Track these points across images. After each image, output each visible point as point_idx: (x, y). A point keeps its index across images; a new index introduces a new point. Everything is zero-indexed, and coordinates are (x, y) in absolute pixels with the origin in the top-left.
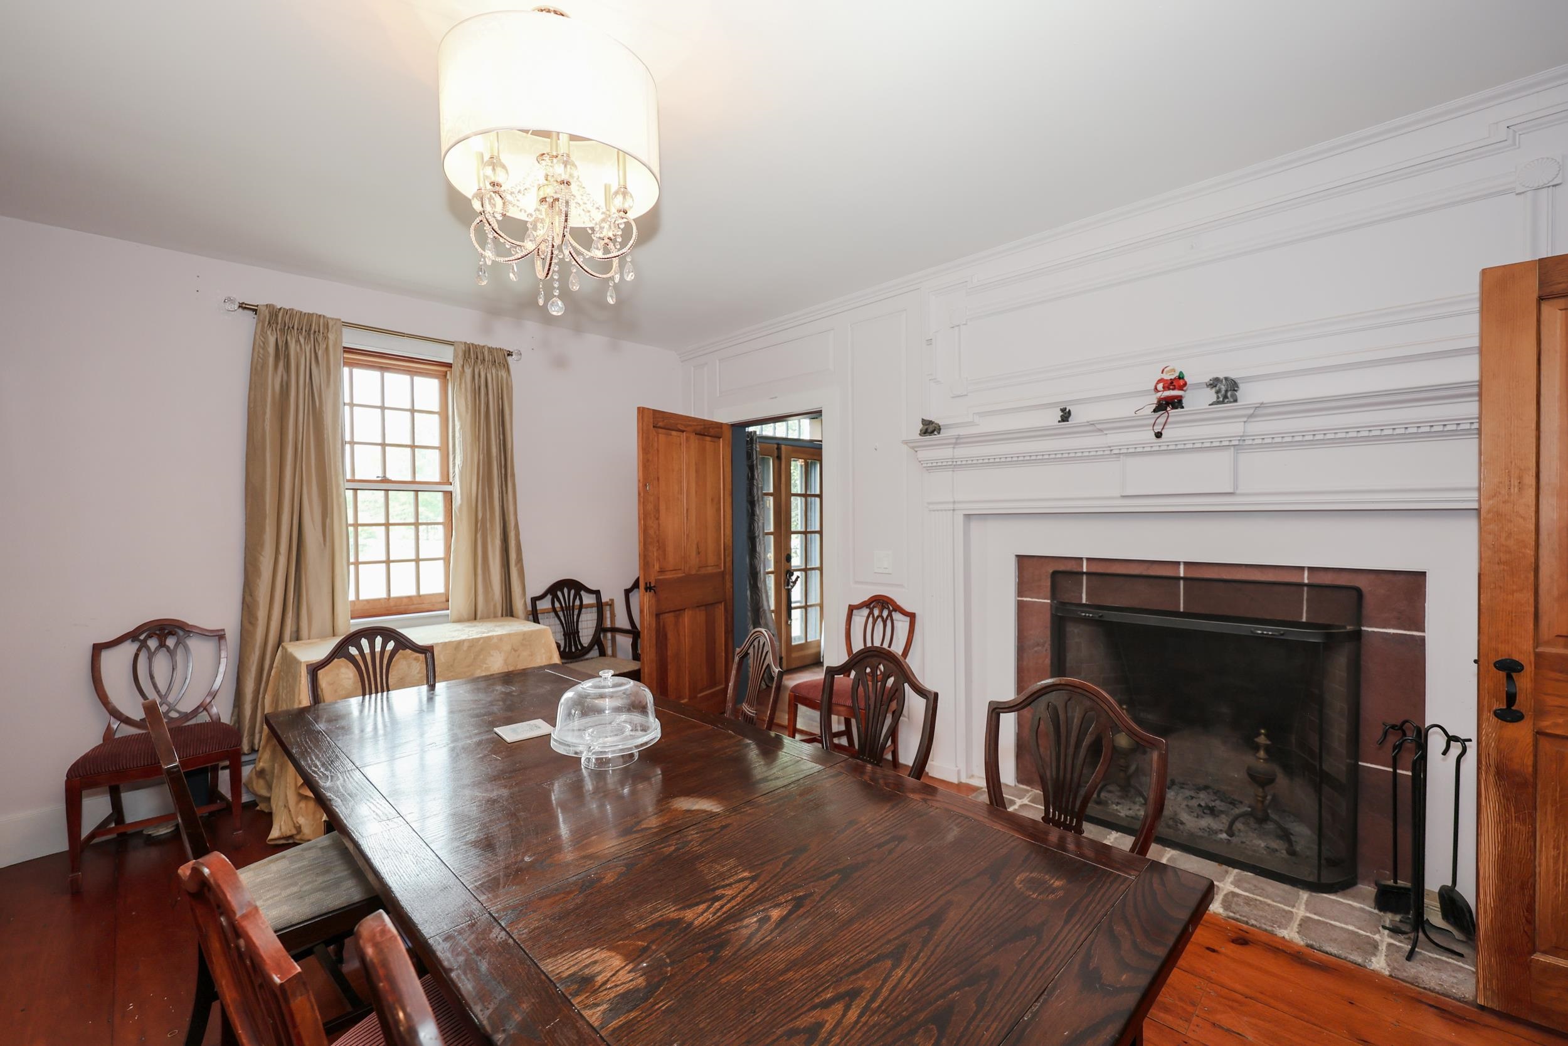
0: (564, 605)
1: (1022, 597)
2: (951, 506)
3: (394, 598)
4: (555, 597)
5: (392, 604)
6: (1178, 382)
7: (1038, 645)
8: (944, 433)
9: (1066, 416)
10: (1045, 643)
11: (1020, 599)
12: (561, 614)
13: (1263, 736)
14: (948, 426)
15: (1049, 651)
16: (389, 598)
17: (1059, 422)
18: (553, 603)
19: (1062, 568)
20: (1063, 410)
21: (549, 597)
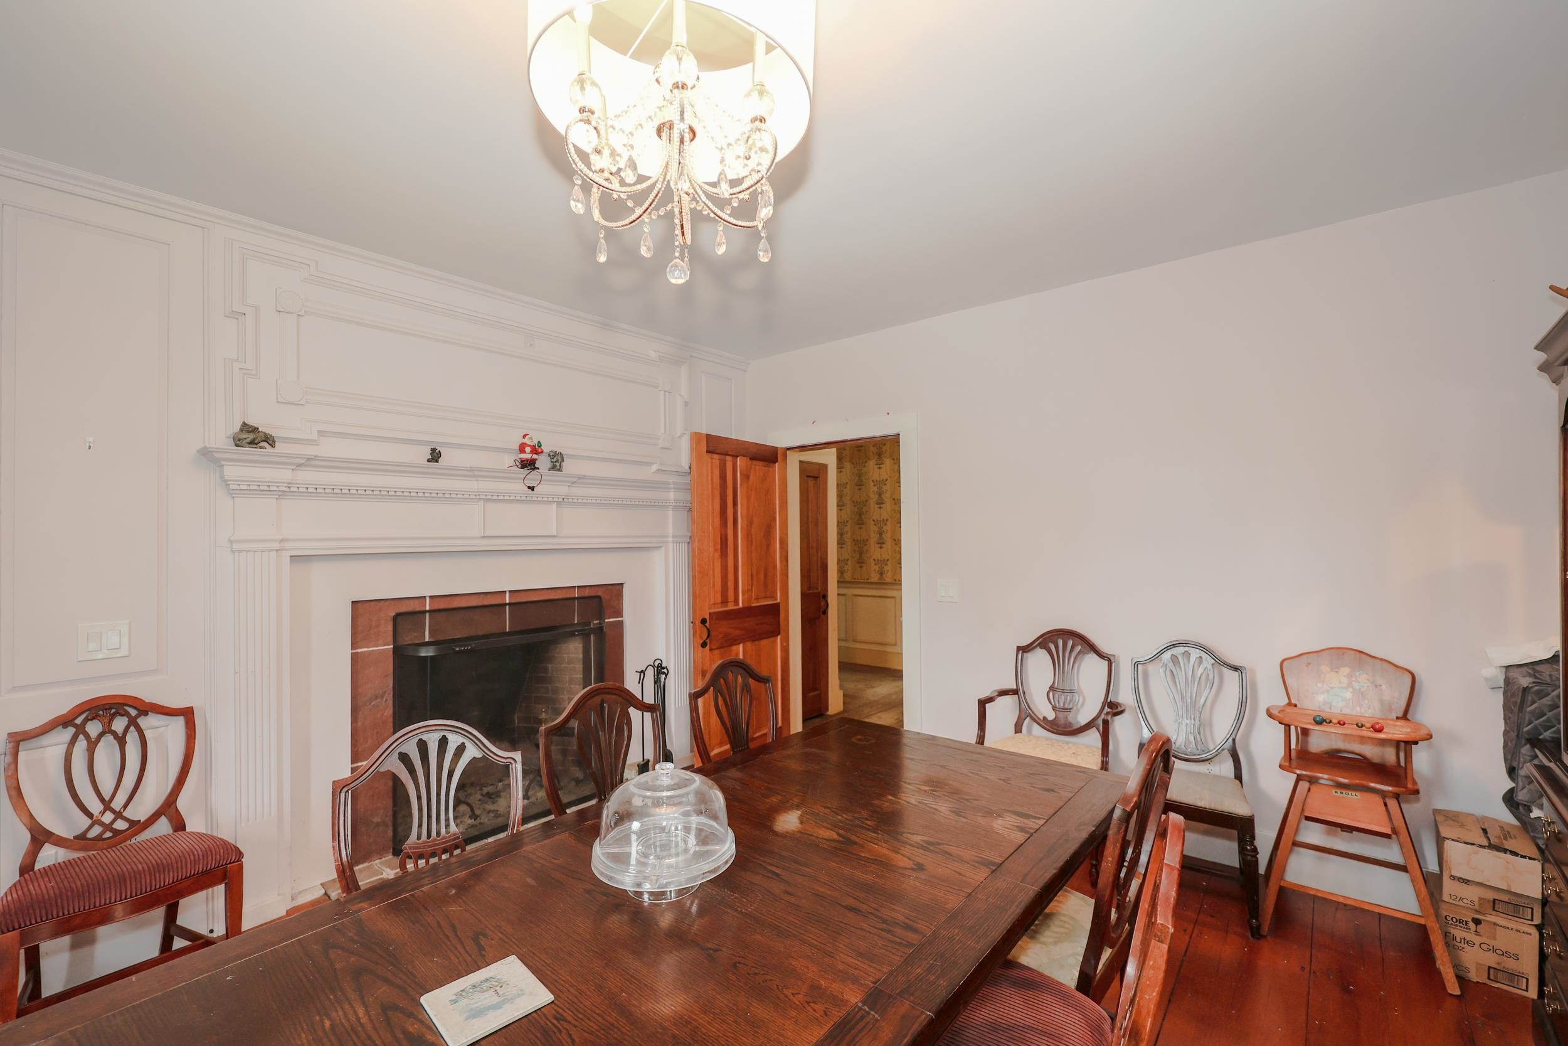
1: (355, 649)
2: (277, 545)
6: (536, 450)
7: (376, 697)
8: (280, 447)
9: (435, 456)
10: (384, 693)
11: (354, 651)
13: (544, 713)
14: (286, 440)
15: (390, 703)
17: (428, 461)
19: (403, 609)
20: (433, 450)
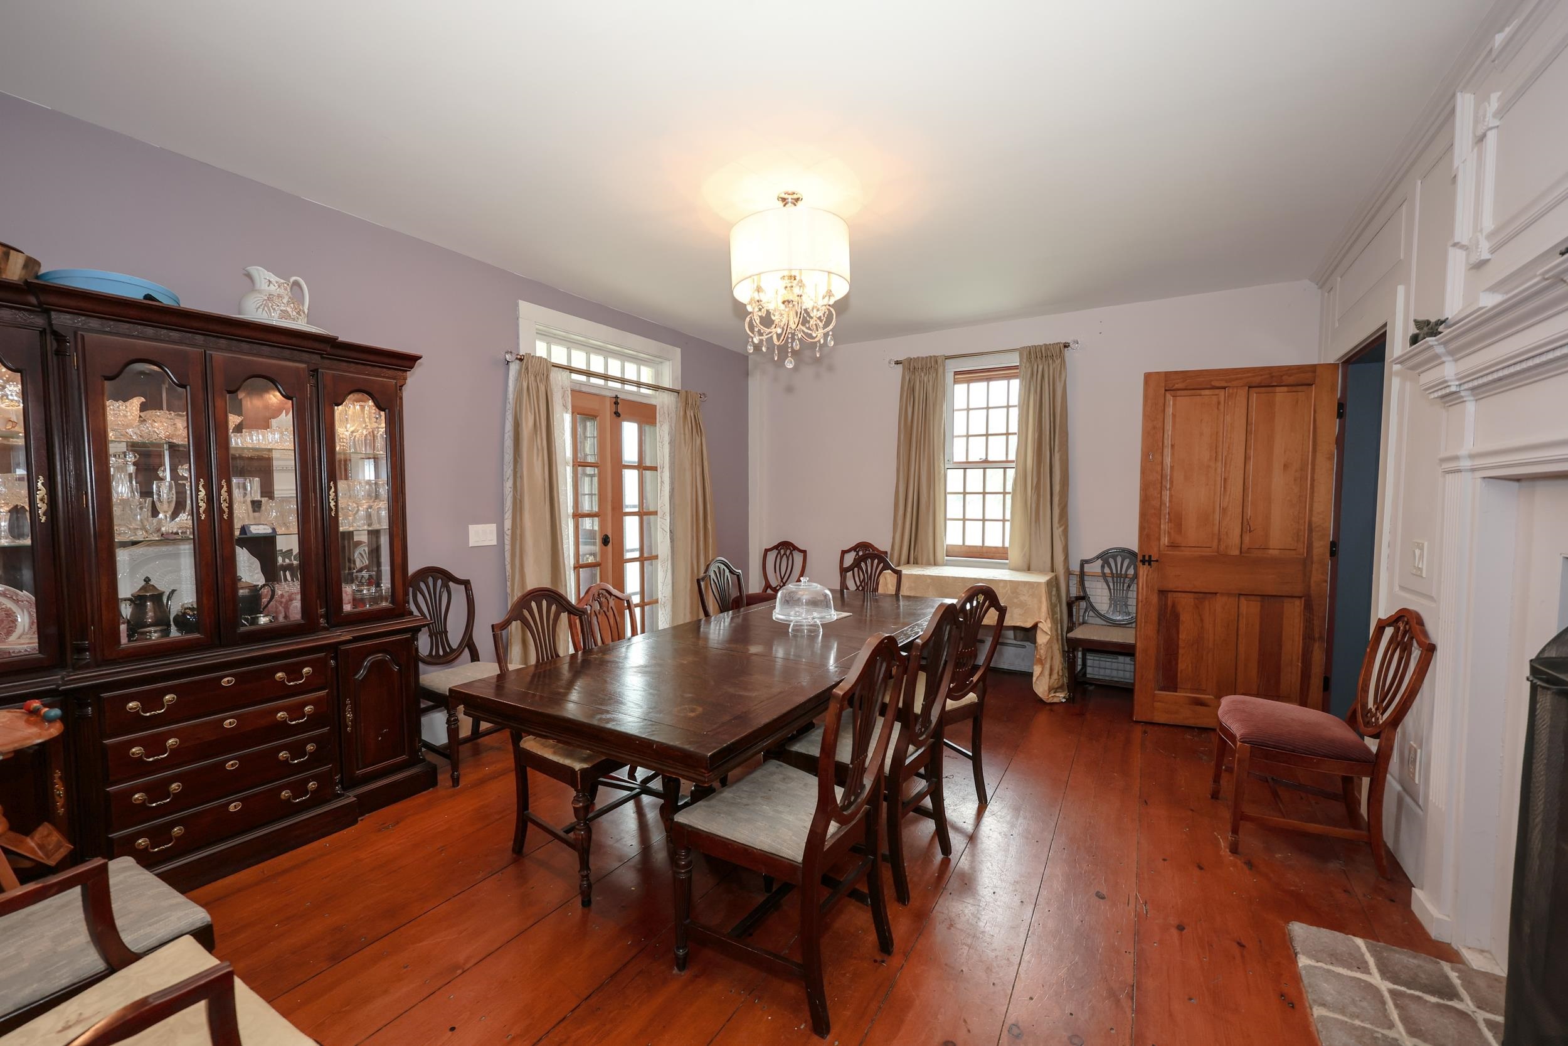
0: (1114, 572)
3: (986, 547)
4: (1106, 562)
5: (984, 550)
12: (1110, 580)
16: (983, 547)
18: (1103, 567)
21: (1100, 562)
